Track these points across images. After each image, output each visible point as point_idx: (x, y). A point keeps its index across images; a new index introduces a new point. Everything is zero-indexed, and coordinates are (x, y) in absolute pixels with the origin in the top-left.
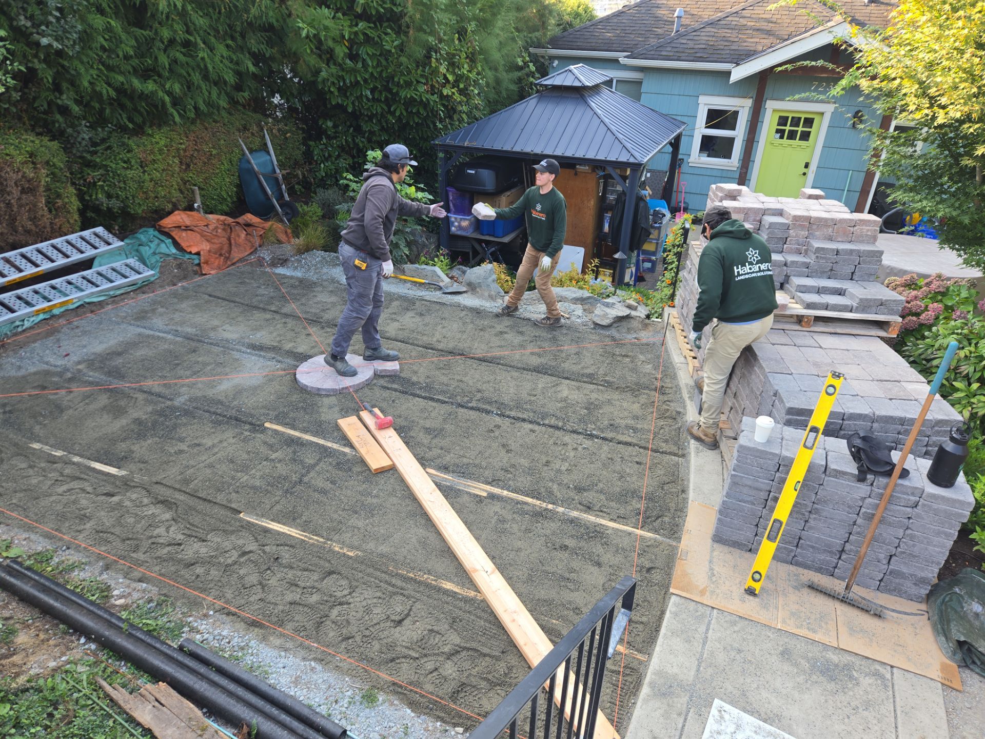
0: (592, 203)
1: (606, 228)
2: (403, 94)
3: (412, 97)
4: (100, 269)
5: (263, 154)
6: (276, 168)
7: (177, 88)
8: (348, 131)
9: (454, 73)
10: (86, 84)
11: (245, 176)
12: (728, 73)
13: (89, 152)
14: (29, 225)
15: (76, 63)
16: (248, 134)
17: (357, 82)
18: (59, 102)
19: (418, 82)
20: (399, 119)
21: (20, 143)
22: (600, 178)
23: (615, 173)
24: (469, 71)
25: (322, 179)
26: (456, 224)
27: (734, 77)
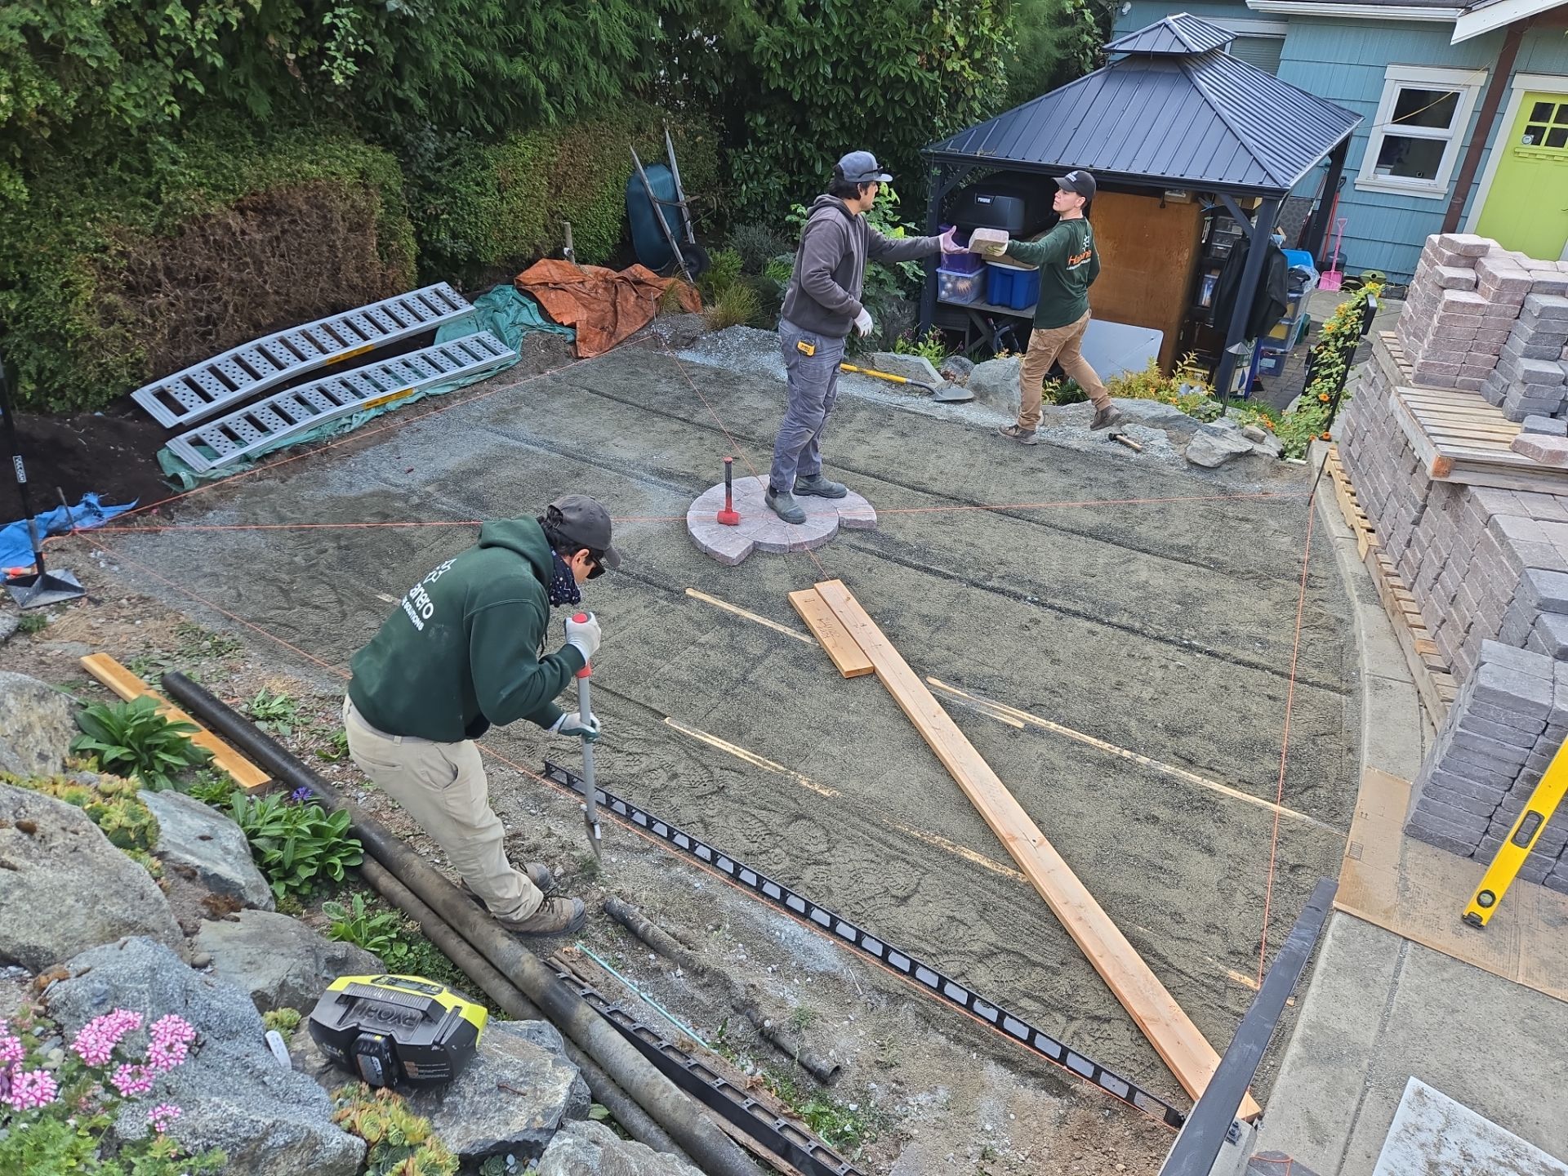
0: (1186, 255)
1: (1206, 298)
2: (882, 71)
3: (897, 75)
4: (444, 345)
5: (662, 168)
6: (679, 192)
7: (555, 67)
8: (788, 130)
9: (966, 33)
10: (437, 67)
11: (635, 204)
12: (1450, 26)
13: (432, 169)
14: (356, 279)
15: (427, 33)
16: (642, 139)
17: (813, 52)
18: (400, 94)
19: (909, 50)
20: (871, 112)
21: (348, 156)
22: (1206, 214)
23: (1234, 205)
24: (992, 30)
25: (742, 210)
26: (949, 285)
27: (1459, 35)
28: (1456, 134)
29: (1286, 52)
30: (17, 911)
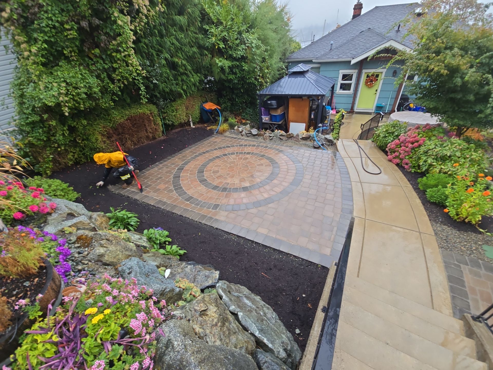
12: (350, 62)
21: (147, 107)
22: (311, 101)
23: (315, 98)
26: (264, 119)
27: (352, 63)
28: (353, 82)
29: (321, 69)
30: (108, 255)
